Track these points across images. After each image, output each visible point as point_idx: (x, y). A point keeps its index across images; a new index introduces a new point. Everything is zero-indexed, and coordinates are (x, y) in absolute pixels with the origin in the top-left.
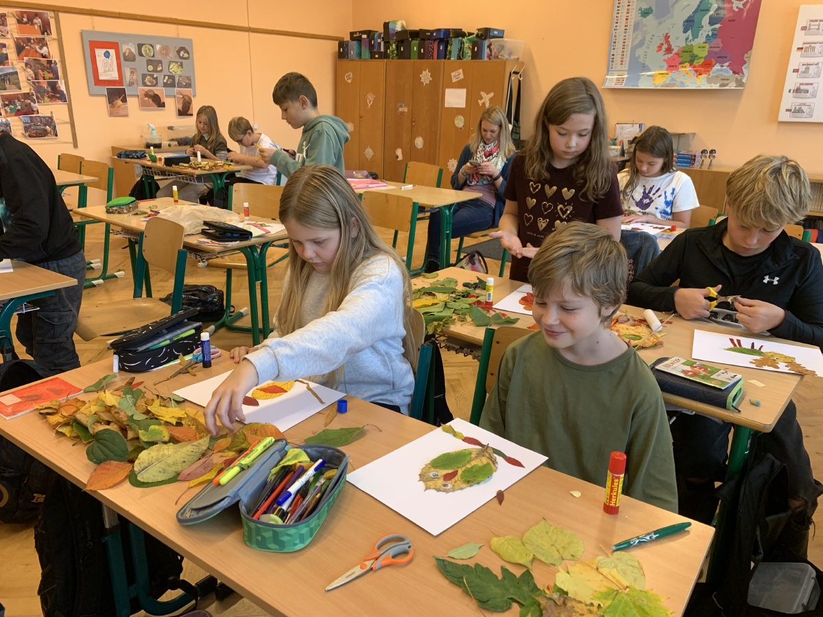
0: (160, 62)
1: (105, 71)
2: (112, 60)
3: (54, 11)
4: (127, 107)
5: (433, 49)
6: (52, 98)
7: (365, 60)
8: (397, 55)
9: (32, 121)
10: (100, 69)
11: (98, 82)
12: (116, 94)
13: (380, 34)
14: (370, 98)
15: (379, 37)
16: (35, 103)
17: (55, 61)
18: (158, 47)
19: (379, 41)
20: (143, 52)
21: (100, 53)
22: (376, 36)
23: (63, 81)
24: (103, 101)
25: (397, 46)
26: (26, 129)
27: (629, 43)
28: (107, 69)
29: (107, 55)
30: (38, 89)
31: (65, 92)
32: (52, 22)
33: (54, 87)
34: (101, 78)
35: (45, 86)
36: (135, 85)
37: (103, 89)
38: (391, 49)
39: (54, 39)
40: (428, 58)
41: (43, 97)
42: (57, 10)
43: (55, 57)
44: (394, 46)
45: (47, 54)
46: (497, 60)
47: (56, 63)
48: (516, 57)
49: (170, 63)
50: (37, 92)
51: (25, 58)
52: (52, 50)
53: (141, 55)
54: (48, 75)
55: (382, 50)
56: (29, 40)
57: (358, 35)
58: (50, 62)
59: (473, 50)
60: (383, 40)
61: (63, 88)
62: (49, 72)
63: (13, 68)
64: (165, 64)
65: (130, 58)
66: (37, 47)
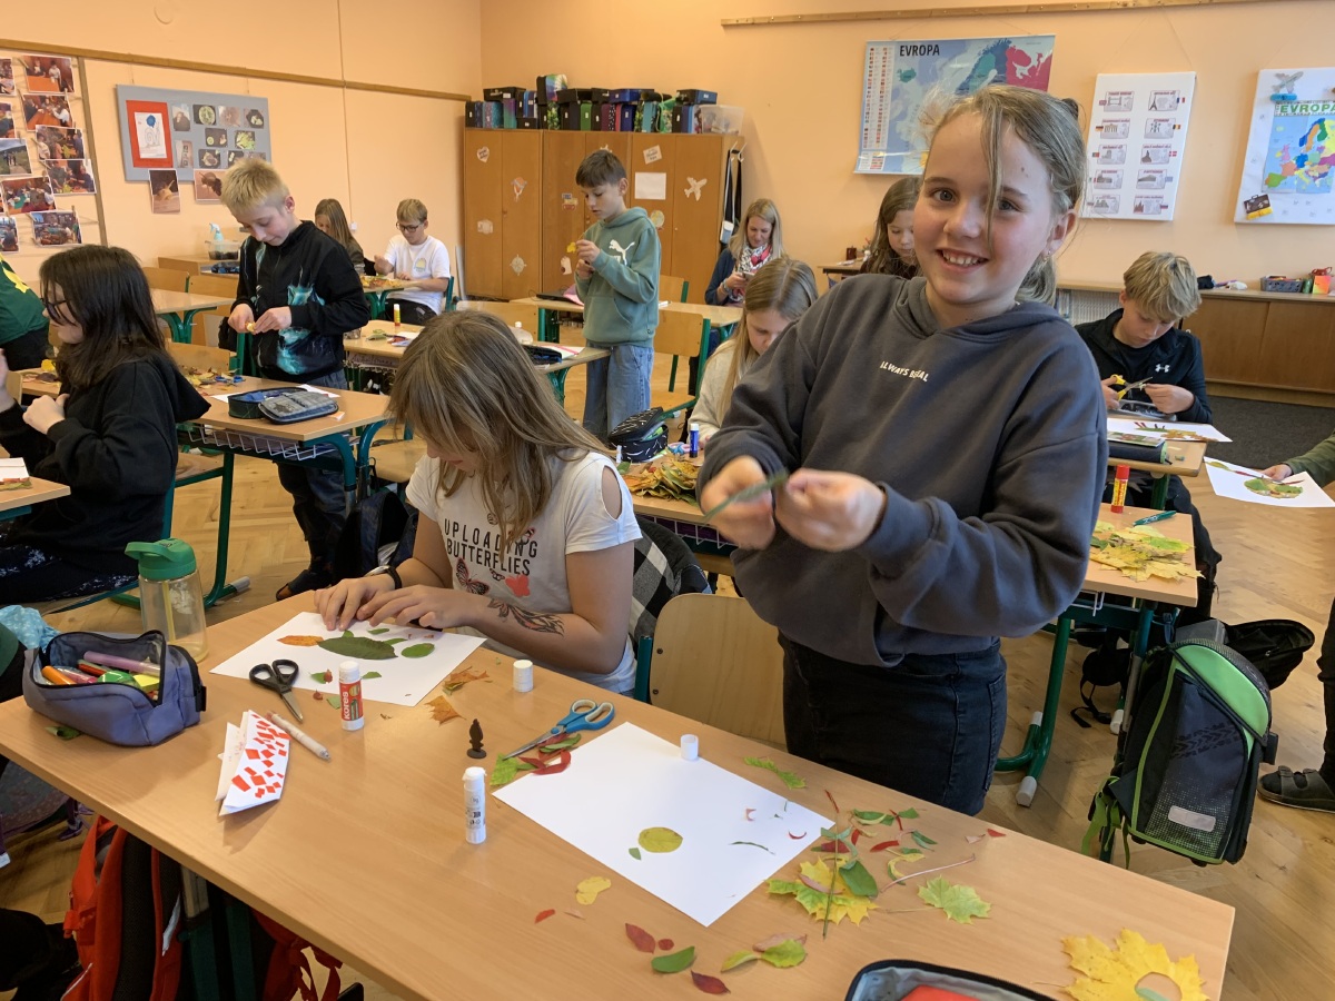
0: (224, 132)
1: (148, 146)
2: (158, 129)
3: (77, 57)
4: (178, 199)
5: (615, 117)
6: (73, 185)
7: (510, 130)
8: (559, 123)
9: (46, 221)
10: (142, 143)
11: (139, 162)
12: (163, 180)
13: (532, 93)
14: (519, 185)
15: (531, 98)
16: (50, 193)
17: (79, 131)
18: (221, 110)
19: (531, 103)
20: (201, 118)
21: (141, 118)
22: (525, 96)
23: (89, 161)
24: (144, 190)
25: (559, 111)
26: (38, 232)
27: (887, 115)
28: (151, 143)
29: (151, 121)
30: (55, 172)
31: (92, 177)
32: (75, 73)
33: (76, 168)
34: (143, 155)
35: (65, 167)
36: (189, 166)
37: (146, 173)
38: (549, 115)
39: (78, 99)
40: (607, 129)
41: (61, 184)
42: (81, 55)
43: (80, 126)
44: (554, 111)
45: (68, 120)
46: (709, 134)
47: (80, 135)
48: (734, 130)
49: (238, 132)
50: (54, 176)
51: (37, 126)
52: (74, 114)
53: (198, 122)
54: (69, 152)
55: (536, 116)
56: (43, 99)
57: (496, 93)
58: (71, 132)
59: (674, 119)
60: (537, 102)
61: (89, 171)
62: (70, 147)
63: (20, 141)
64: (231, 134)
65: (183, 126)
66: (54, 109)
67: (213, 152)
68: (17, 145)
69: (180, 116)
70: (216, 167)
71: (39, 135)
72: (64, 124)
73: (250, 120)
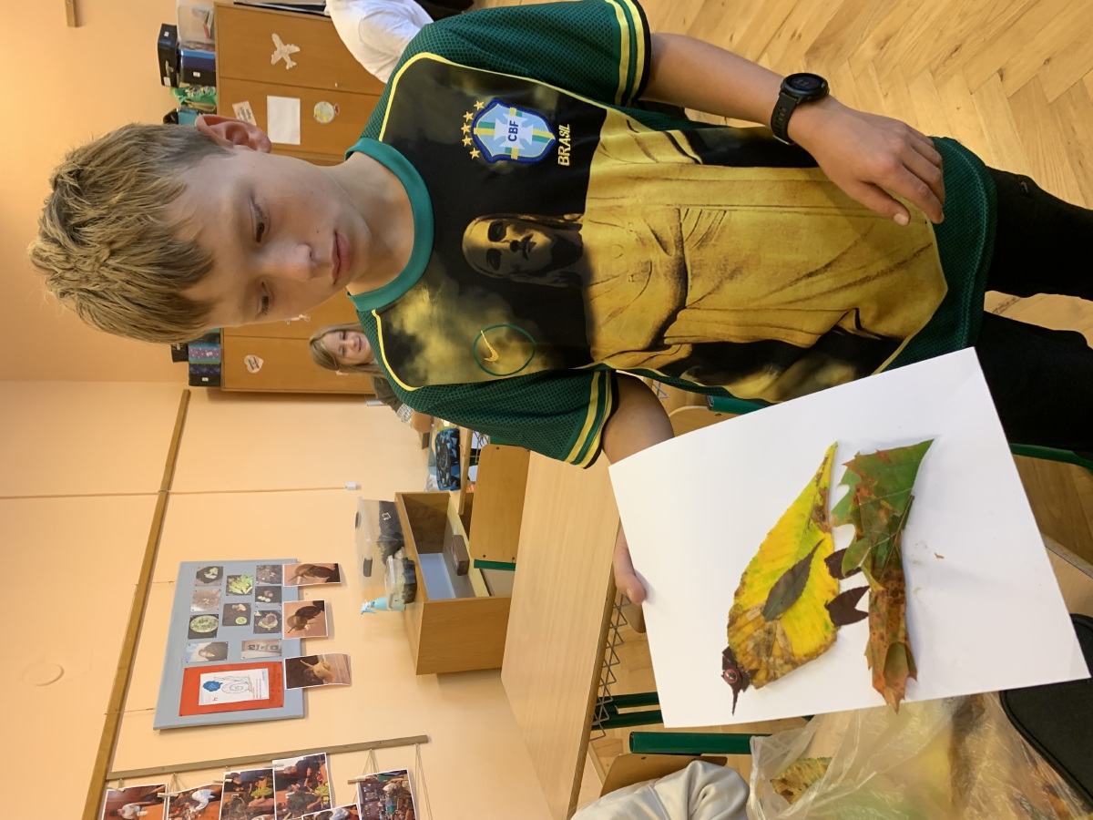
1: (251, 690)
2: (224, 679)
3: (107, 781)
6: (315, 781)
10: (248, 697)
11: (275, 700)
12: (302, 673)
16: (330, 813)
18: (196, 609)
20: (208, 630)
21: (206, 698)
23: (274, 762)
24: (316, 696)
28: (246, 686)
29: (212, 686)
30: (295, 807)
31: (302, 758)
33: (285, 780)
34: (265, 695)
35: (287, 795)
36: (279, 644)
37: (292, 695)
41: (315, 798)
42: (103, 775)
43: (221, 776)
46: (216, 32)
47: (234, 776)
49: (228, 592)
50: (302, 809)
53: (213, 634)
54: (262, 788)
58: (230, 787)
59: (198, 81)
61: (292, 763)
62: (255, 788)
64: (230, 600)
65: (221, 651)
66: (192, 810)
67: (256, 620)
69: (204, 654)
70: (279, 616)
72: (216, 797)
73: (212, 580)
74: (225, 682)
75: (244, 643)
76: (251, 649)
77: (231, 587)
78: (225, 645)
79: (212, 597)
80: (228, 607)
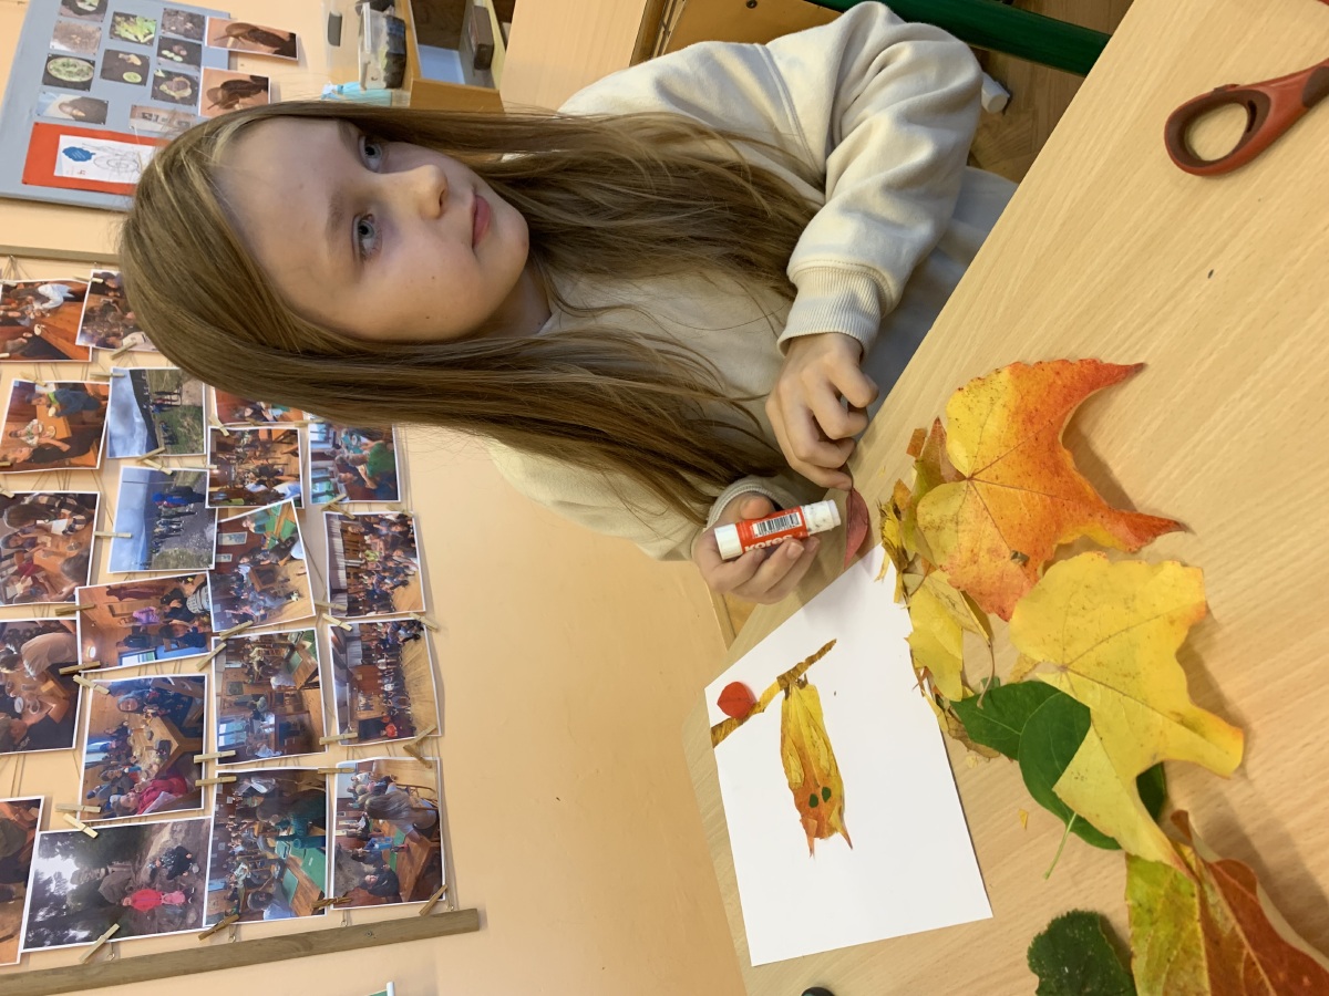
17: (96, 276)
18: (58, 46)
20: (76, 79)
21: (66, 167)
29: (80, 154)
36: (191, 121)
39: (14, 265)
45: (67, 288)
49: (115, 35)
51: (80, 341)
53: (86, 86)
58: (98, 289)
63: (117, 377)
64: (116, 45)
65: (98, 112)
66: (37, 306)
67: (157, 81)
68: (128, 385)
69: (68, 109)
70: (194, 84)
71: (105, 344)
72: (77, 296)
73: (87, 13)
74: (99, 154)
75: (134, 108)
76: (144, 117)
77: (117, 28)
78: (103, 105)
79: (87, 38)
80: (111, 55)
